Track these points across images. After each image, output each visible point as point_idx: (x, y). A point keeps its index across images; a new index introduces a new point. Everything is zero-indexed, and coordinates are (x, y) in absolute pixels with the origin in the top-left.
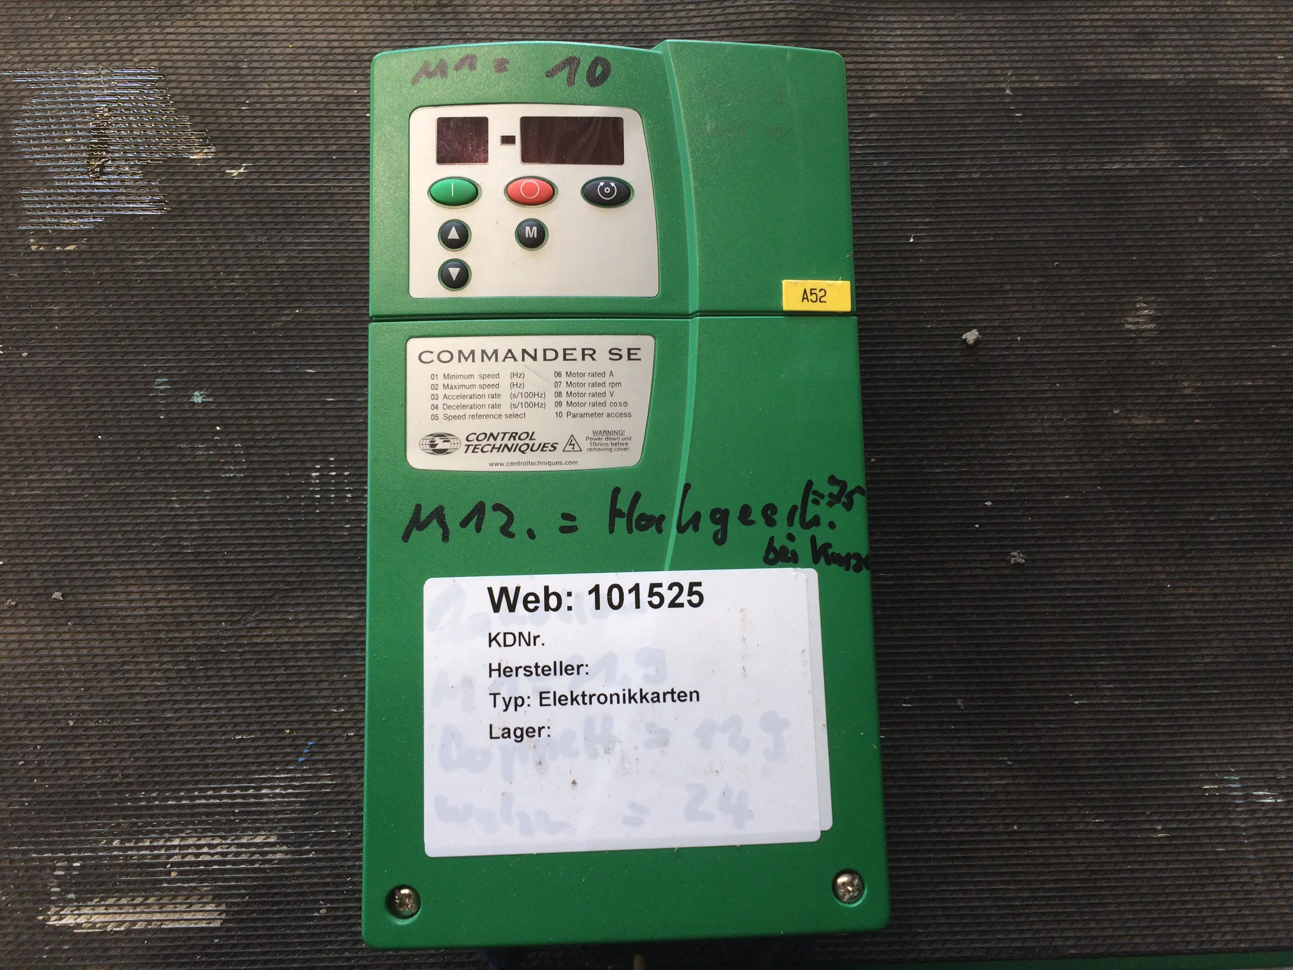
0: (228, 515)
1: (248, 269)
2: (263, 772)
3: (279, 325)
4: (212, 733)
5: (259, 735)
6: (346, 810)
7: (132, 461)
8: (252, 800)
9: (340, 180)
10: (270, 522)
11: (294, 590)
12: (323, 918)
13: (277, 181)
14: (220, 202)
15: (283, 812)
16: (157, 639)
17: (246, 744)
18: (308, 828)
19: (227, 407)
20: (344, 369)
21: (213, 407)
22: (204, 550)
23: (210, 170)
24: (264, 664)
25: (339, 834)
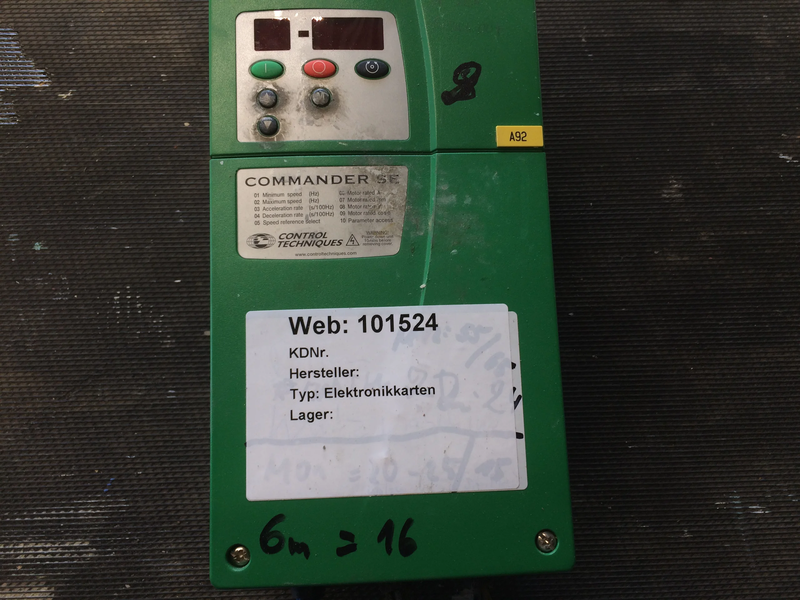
0: (57, 326)
1: (72, 160)
2: (80, 499)
3: (93, 197)
4: (45, 473)
5: (77, 474)
6: (136, 524)
9: (135, 100)
11: (103, 376)
13: (93, 101)
14: (54, 116)
18: (110, 536)
19: (57, 253)
20: (137, 227)
21: (48, 253)
22: (41, 349)
23: (48, 94)
24: (81, 426)
25: (131, 540)
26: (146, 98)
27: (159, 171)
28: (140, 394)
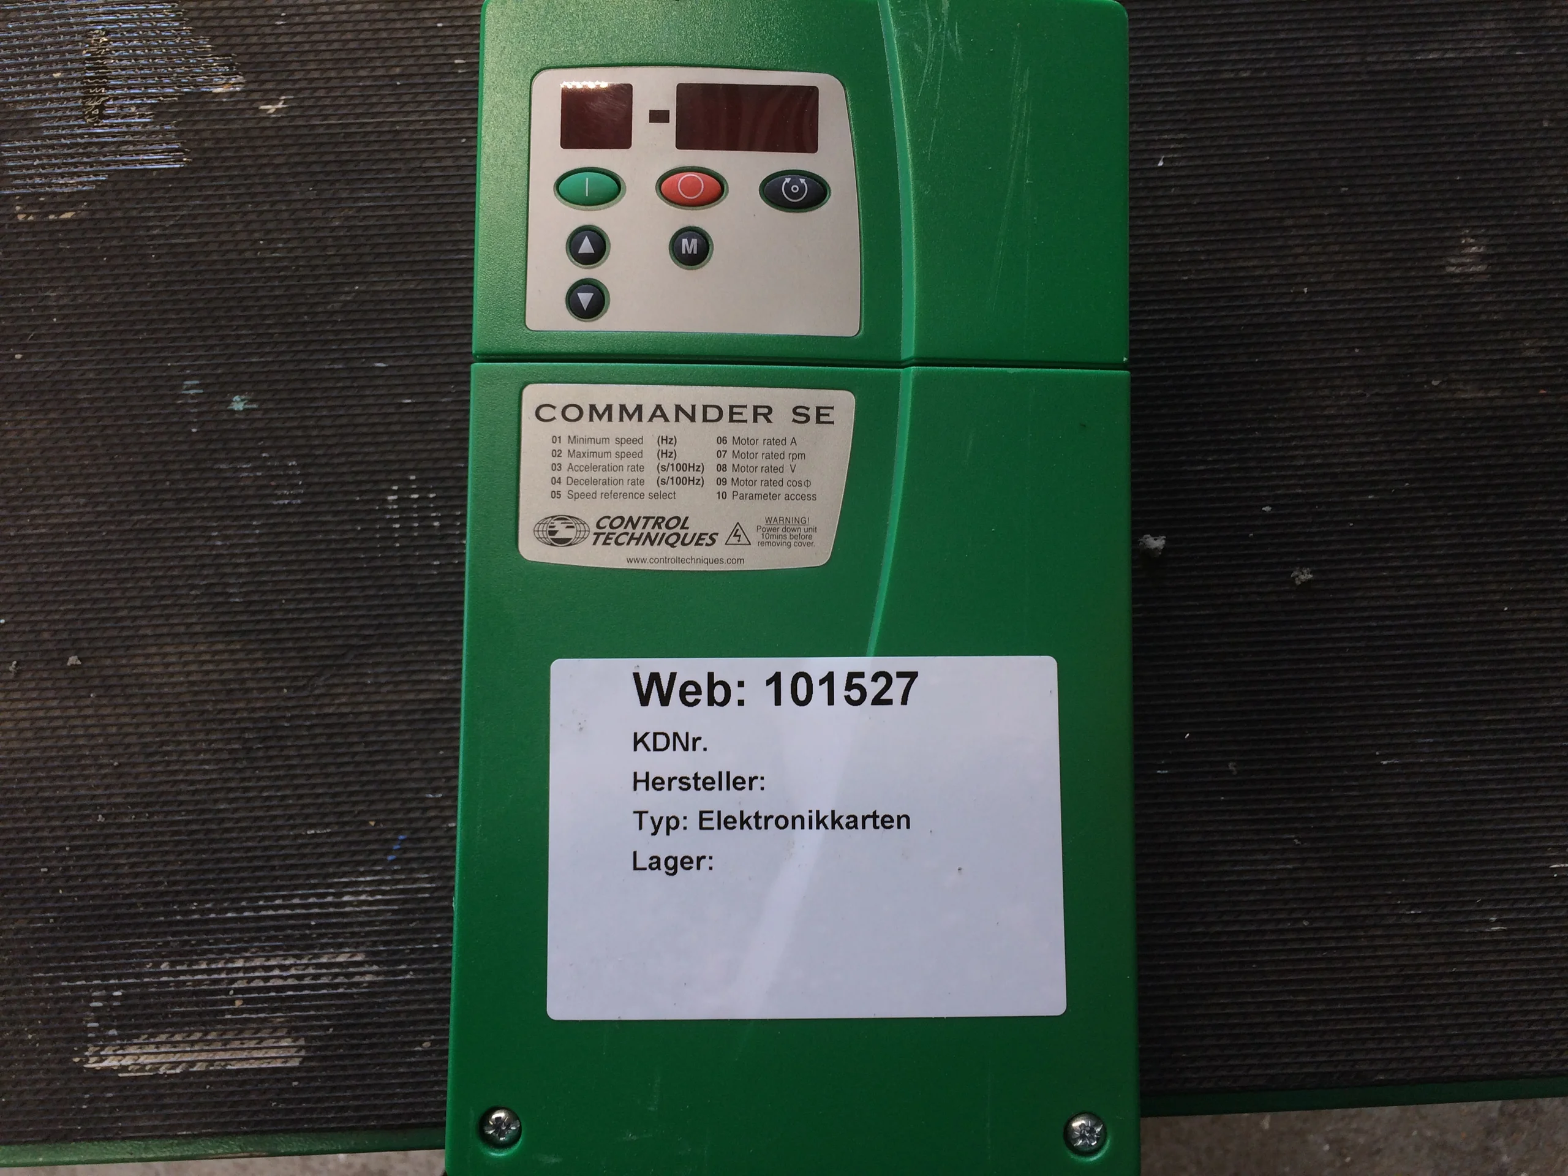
7: (159, 487)
8: (332, 910)
10: (337, 561)
12: (426, 1053)
15: (370, 923)
16: (203, 712)
17: (320, 840)
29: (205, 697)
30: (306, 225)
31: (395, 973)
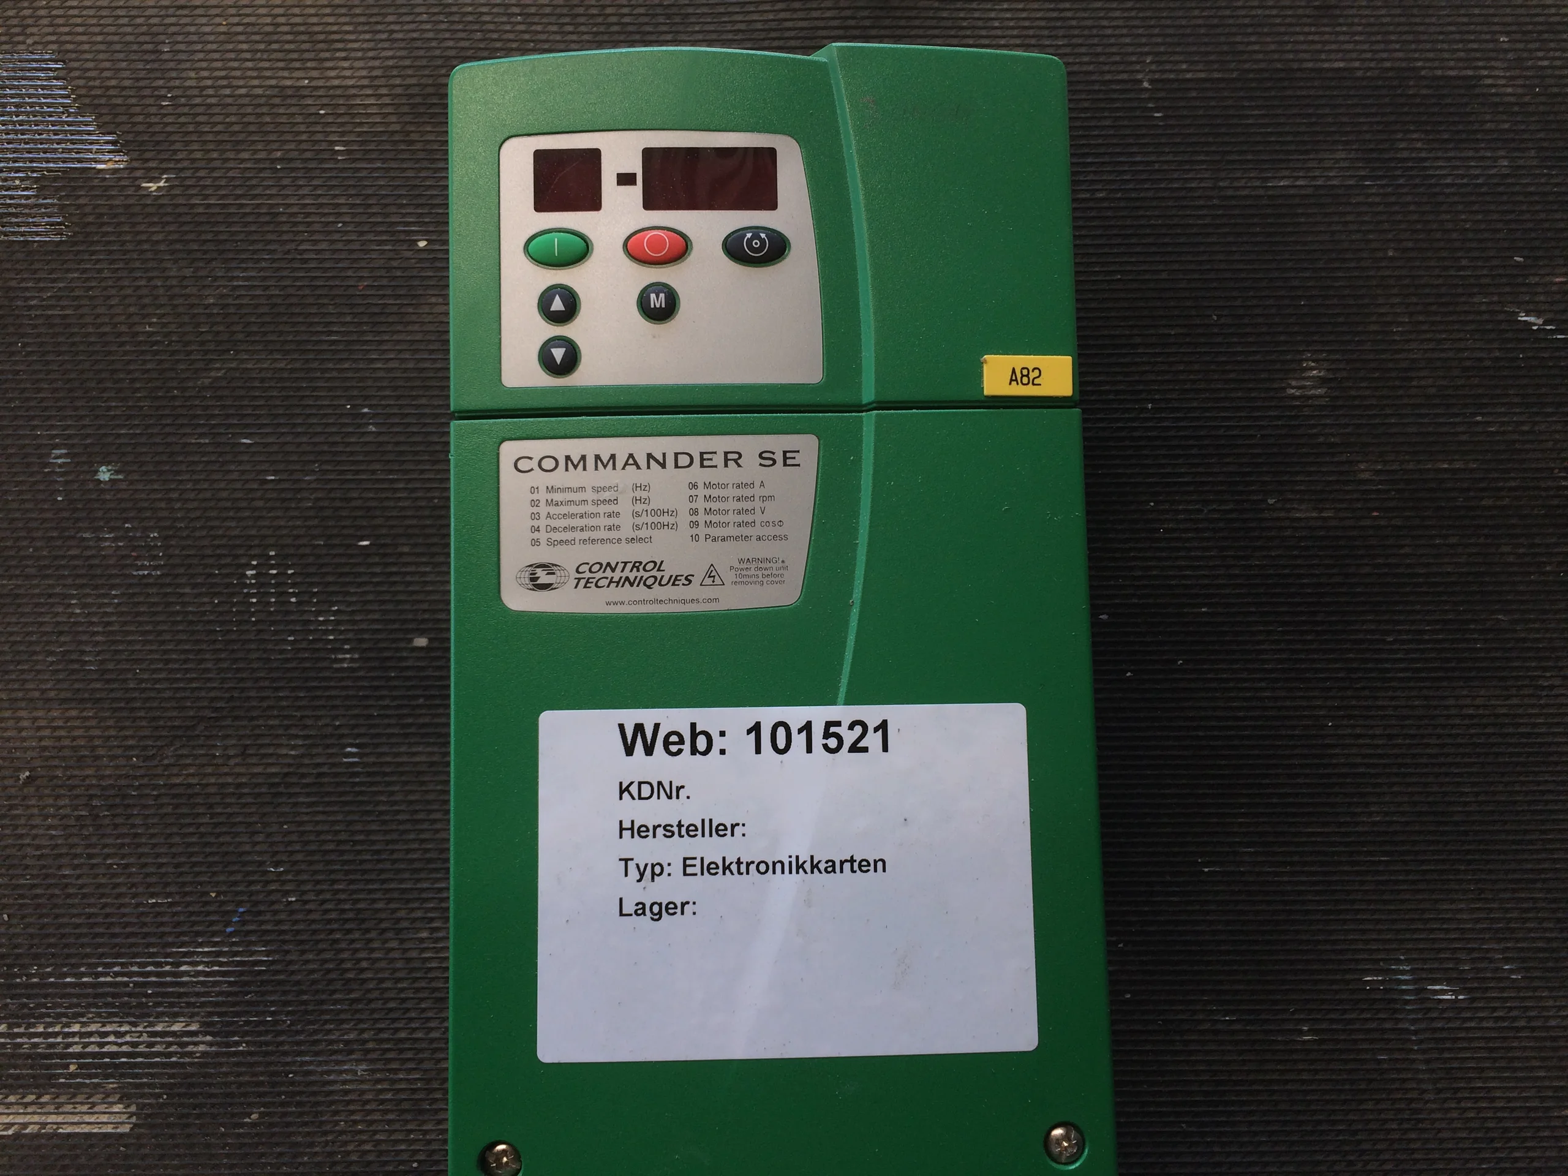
0: (140, 623)
1: (167, 310)
2: (183, 944)
3: (207, 381)
4: (119, 896)
5: (177, 898)
6: (285, 993)
7: (22, 553)
8: (169, 979)
9: (285, 197)
10: (193, 632)
11: (225, 718)
12: (254, 1125)
14: (134, 225)
15: (207, 994)
16: (53, 778)
17: (162, 909)
18: (237, 1014)
19: (140, 487)
20: (289, 439)
21: (123, 486)
22: (111, 666)
23: (123, 183)
24: (185, 810)
25: (275, 1023)
26: (305, 191)
27: (330, 333)
28: (293, 753)
29: (56, 762)
30: (181, 301)
31: (228, 1045)
